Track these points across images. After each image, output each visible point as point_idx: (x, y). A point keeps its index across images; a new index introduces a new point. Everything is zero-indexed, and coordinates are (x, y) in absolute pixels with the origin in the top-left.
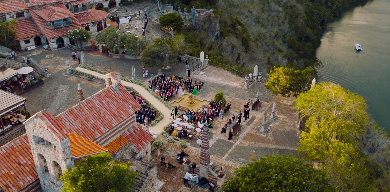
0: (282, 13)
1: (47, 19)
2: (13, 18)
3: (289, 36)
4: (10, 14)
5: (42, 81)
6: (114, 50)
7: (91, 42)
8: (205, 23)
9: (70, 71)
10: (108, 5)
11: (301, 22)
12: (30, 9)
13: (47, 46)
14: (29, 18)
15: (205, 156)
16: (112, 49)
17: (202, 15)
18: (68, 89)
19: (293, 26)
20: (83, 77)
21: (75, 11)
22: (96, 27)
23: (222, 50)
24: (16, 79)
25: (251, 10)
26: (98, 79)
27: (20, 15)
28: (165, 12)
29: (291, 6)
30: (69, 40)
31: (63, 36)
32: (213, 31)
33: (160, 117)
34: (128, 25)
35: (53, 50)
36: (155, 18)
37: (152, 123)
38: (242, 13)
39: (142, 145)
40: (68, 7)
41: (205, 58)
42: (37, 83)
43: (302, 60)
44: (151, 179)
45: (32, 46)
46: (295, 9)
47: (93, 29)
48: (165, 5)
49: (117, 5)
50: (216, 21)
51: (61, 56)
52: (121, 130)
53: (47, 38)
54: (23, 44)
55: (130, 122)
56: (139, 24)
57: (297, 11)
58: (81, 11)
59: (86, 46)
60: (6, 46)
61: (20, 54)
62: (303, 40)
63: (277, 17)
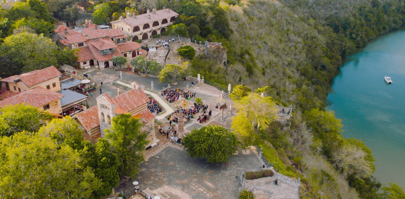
0: (300, 44)
1: (99, 49)
2: (76, 47)
3: (304, 65)
4: (75, 44)
5: (95, 88)
6: (142, 71)
7: (128, 65)
8: (214, 53)
9: (112, 83)
10: (142, 37)
11: (319, 52)
12: (87, 41)
13: (97, 67)
14: (87, 47)
15: (180, 127)
16: (141, 70)
17: (212, 47)
18: (111, 94)
19: (310, 55)
20: (121, 87)
21: (118, 43)
22: (131, 55)
23: (227, 74)
24: (79, 86)
25: (267, 41)
26: (130, 89)
27: (81, 45)
28: (184, 43)
29: (312, 37)
30: (112, 63)
31: (109, 60)
32: (220, 59)
33: (164, 111)
34: (155, 53)
35: (102, 69)
36: (175, 48)
37: (159, 114)
38: (256, 44)
39: (149, 119)
40: (113, 40)
41: (201, 78)
42: (92, 90)
43: (314, 86)
44: (152, 135)
45: (87, 66)
46: (316, 39)
47: (129, 56)
48: (185, 39)
49: (149, 37)
50: (223, 52)
51: (107, 73)
52: (139, 111)
53: (99, 61)
54: (82, 65)
55: (144, 108)
56: (162, 52)
57: (317, 42)
58: (122, 43)
59: (124, 67)
60: (71, 65)
61: (80, 71)
62: (319, 69)
63: (295, 47)
